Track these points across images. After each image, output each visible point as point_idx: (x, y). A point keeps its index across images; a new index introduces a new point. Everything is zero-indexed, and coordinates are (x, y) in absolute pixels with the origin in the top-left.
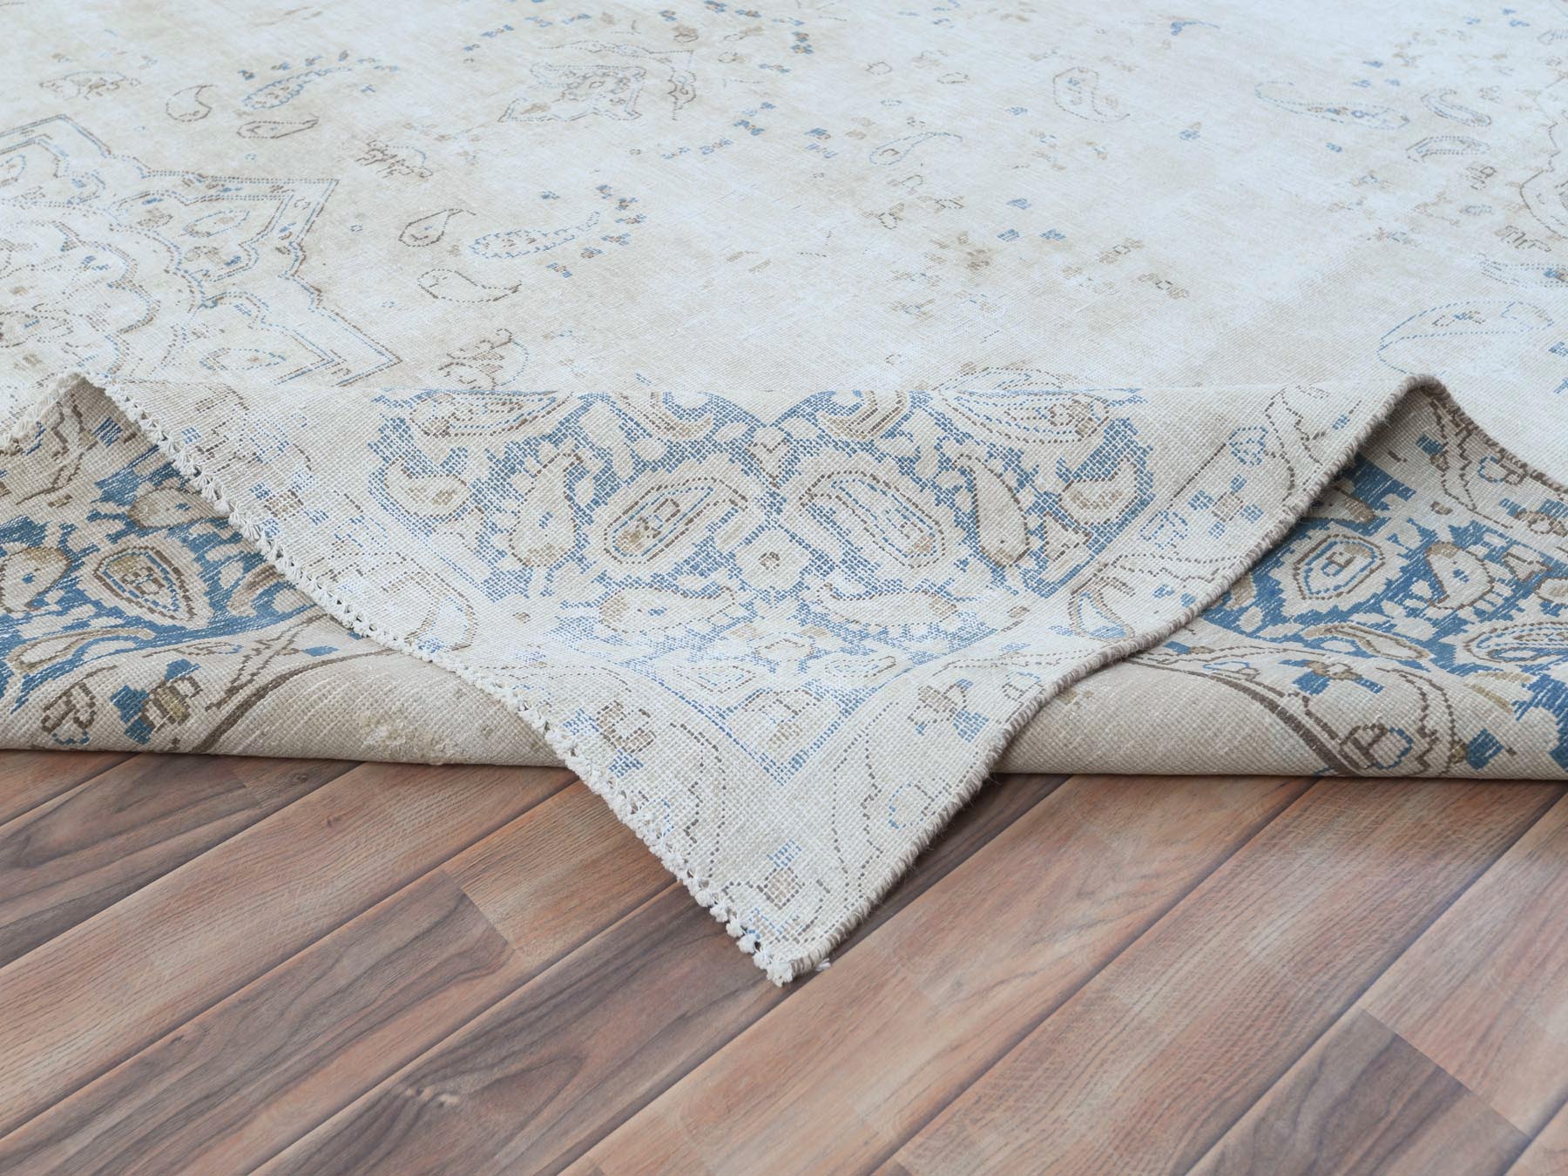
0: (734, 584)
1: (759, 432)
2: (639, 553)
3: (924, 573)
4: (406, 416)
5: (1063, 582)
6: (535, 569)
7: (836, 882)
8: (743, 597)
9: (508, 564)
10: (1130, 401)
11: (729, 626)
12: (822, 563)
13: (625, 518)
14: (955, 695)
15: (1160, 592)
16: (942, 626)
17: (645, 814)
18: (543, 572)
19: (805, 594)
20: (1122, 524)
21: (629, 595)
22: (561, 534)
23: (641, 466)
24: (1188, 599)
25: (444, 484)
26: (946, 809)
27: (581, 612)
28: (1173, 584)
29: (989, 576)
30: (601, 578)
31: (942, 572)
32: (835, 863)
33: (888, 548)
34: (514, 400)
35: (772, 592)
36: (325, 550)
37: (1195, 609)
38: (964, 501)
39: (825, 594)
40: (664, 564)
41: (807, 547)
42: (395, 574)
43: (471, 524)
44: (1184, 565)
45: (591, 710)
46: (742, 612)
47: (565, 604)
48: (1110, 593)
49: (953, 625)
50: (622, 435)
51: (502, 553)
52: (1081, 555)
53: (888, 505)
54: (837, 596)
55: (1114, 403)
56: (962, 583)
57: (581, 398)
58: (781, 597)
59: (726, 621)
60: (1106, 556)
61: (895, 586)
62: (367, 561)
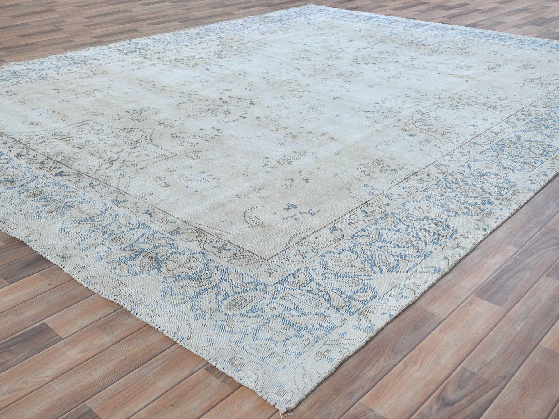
0: (264, 314)
1: (268, 287)
2: (236, 309)
3: (317, 310)
4: (171, 285)
5: (356, 312)
6: (207, 313)
7: (296, 391)
8: (266, 317)
9: (199, 312)
10: (368, 279)
11: (263, 325)
12: (288, 309)
13: (232, 302)
14: (326, 354)
15: (383, 314)
16: (323, 325)
17: (243, 380)
18: (209, 313)
19: (284, 316)
20: (370, 300)
21: (234, 318)
22: (214, 305)
23: (236, 293)
24: (390, 315)
25: (181, 297)
26: (325, 377)
27: (221, 322)
28: (386, 311)
29: (335, 311)
30: (226, 314)
31: (322, 310)
32: (296, 387)
33: (306, 305)
34: (200, 281)
35: (274, 316)
36: (150, 312)
37: (393, 318)
38: (327, 297)
39: (289, 316)
40: (243, 311)
41: (284, 306)
42: (169, 316)
43: (189, 304)
44: (389, 307)
45: (227, 359)
46: (266, 321)
47: (216, 321)
48: (369, 314)
49: (325, 325)
50: (231, 288)
51: (198, 310)
52: (361, 306)
53: (305, 298)
54: (293, 316)
55: (364, 280)
56: (327, 313)
57: (219, 280)
58: (277, 317)
59: (262, 324)
60: (367, 306)
61: (309, 313)
62: (161, 313)
